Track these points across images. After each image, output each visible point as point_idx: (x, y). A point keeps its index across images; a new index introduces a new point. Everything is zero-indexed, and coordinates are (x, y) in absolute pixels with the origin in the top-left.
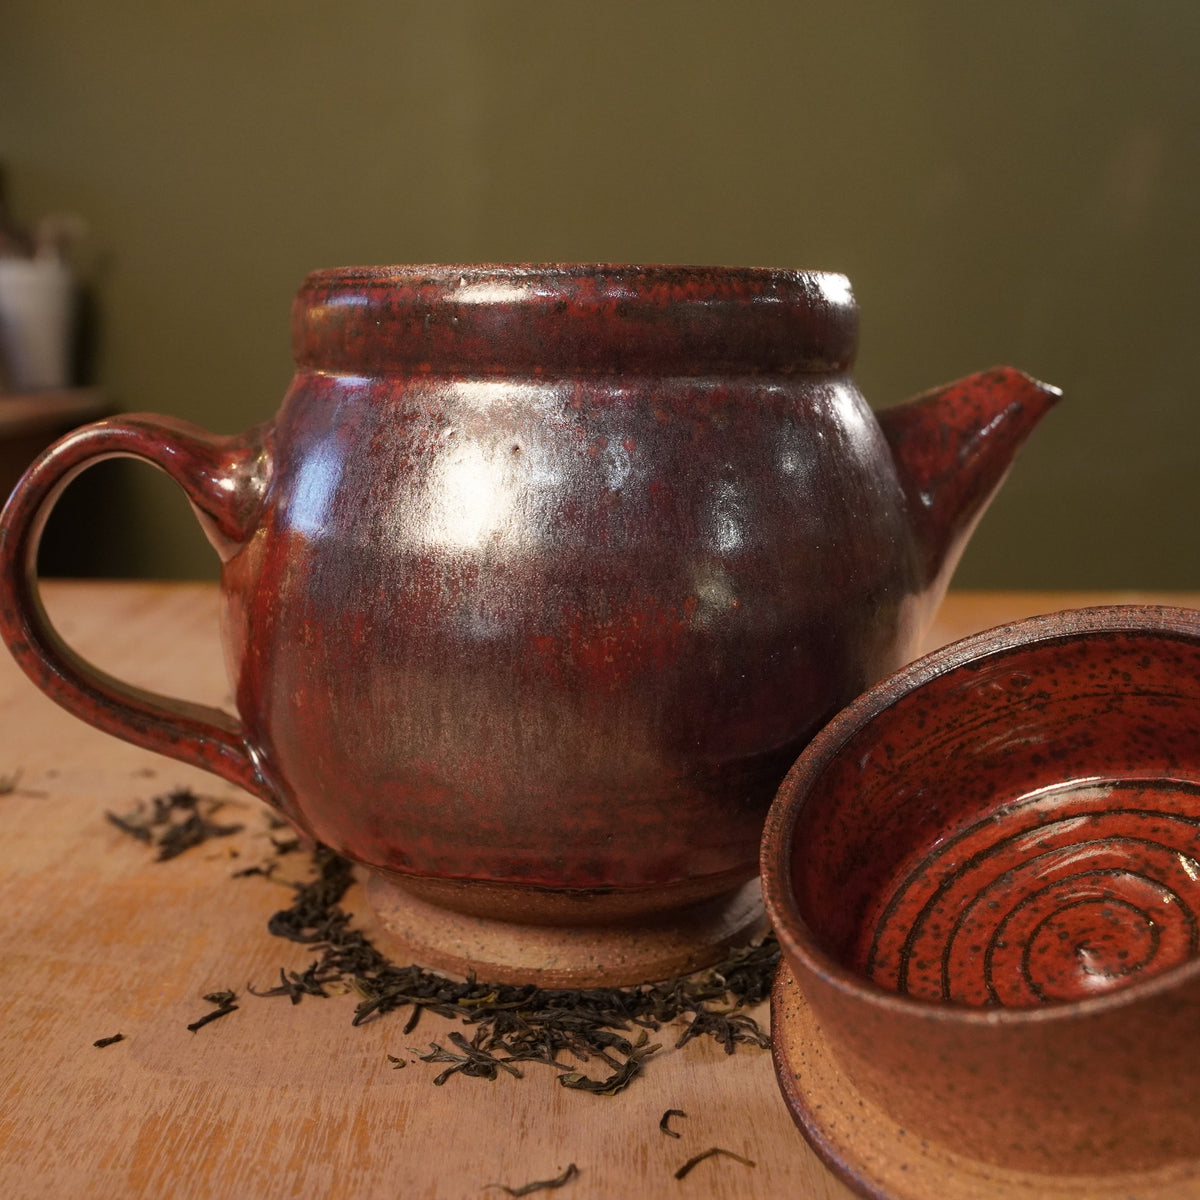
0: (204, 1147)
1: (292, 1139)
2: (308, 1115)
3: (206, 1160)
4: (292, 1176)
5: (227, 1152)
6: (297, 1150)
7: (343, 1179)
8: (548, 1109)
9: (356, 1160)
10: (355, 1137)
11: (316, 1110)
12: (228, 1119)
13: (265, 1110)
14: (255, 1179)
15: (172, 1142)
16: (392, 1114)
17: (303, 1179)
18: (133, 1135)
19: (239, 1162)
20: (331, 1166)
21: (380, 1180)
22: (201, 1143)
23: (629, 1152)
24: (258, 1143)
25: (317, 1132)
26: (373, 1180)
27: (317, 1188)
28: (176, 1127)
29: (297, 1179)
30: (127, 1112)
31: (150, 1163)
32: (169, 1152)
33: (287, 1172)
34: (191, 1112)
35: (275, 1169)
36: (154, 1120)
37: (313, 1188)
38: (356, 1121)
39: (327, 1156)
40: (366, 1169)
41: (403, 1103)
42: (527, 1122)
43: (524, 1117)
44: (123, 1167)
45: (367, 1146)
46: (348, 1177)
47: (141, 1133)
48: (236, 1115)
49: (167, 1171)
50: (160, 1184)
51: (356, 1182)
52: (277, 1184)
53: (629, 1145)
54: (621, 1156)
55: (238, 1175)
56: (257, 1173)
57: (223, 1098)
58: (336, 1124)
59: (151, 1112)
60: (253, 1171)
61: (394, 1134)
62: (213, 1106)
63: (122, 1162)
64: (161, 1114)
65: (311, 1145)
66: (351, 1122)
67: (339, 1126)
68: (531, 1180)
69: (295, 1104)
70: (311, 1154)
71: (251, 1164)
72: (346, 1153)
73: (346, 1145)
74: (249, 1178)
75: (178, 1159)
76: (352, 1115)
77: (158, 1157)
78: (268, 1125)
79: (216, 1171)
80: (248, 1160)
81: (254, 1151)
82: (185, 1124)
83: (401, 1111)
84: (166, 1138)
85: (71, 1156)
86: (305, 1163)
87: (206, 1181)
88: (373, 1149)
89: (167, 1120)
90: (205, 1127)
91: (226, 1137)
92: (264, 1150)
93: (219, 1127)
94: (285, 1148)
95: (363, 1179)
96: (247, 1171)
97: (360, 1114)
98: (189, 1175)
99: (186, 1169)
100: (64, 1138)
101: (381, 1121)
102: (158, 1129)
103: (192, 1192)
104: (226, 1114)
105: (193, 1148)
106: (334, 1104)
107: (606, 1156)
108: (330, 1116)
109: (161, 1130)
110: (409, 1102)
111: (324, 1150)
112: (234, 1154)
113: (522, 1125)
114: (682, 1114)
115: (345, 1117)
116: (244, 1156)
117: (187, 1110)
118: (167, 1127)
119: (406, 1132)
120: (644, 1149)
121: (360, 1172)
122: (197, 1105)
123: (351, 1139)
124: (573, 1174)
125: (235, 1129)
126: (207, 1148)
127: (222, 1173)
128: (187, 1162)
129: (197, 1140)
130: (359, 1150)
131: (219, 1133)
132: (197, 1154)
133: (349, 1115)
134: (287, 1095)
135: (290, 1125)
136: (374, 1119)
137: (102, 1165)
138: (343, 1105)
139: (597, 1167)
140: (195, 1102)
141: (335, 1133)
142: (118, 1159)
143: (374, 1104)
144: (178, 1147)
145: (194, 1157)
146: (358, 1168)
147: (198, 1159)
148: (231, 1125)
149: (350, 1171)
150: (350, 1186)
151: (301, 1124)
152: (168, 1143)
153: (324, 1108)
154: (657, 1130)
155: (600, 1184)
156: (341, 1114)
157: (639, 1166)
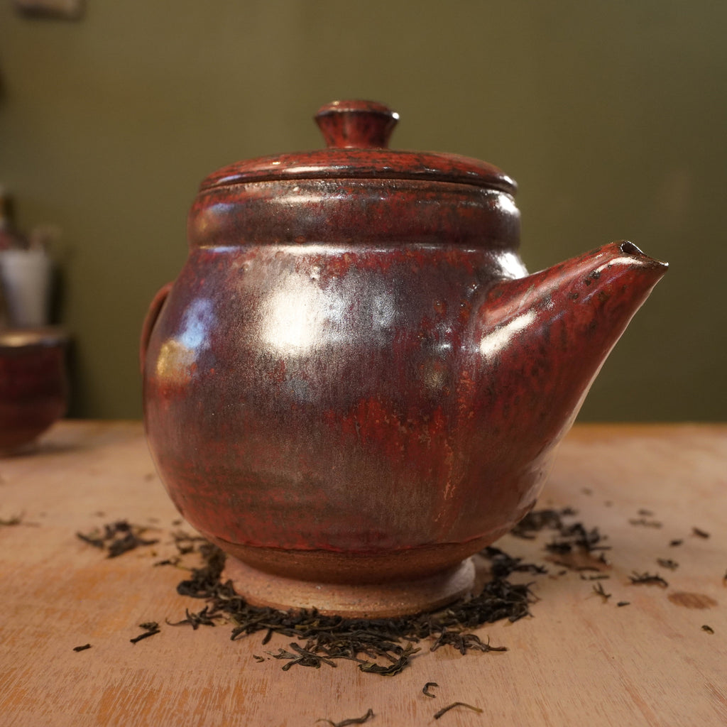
0: (142, 702)
1: (196, 698)
2: (205, 686)
3: (144, 709)
4: (197, 717)
5: (157, 705)
6: (200, 704)
7: (229, 719)
8: (353, 683)
9: (237, 709)
10: (236, 696)
11: (210, 683)
12: (157, 688)
13: (179, 683)
14: (175, 719)
15: (123, 700)
16: (257, 686)
17: (204, 719)
18: (99, 696)
19: (165, 710)
20: (221, 713)
21: (252, 720)
22: (141, 701)
23: (405, 705)
24: (175, 700)
25: (211, 695)
26: (248, 719)
27: (213, 723)
28: (125, 692)
29: (201, 719)
30: (95, 684)
31: (110, 710)
32: (121, 704)
33: (194, 715)
34: (134, 685)
35: (187, 713)
36: (112, 688)
37: (211, 723)
38: (235, 689)
39: (219, 706)
40: (242, 714)
41: (264, 680)
42: (341, 690)
43: (339, 687)
44: (94, 712)
45: (243, 702)
46: (232, 718)
47: (104, 695)
48: (162, 685)
49: (120, 715)
50: (116, 722)
51: (236, 720)
52: (188, 721)
53: (404, 702)
54: (399, 707)
55: (164, 717)
56: (176, 715)
57: (154, 677)
58: (223, 691)
59: (110, 684)
60: (173, 714)
61: (259, 697)
62: (147, 681)
63: (93, 710)
64: (116, 685)
65: (208, 702)
66: (232, 692)
67: (225, 692)
68: (345, 719)
69: (197, 681)
70: (208, 706)
71: (172, 711)
72: (230, 705)
73: (230, 702)
74: (171, 718)
75: (126, 709)
76: (233, 686)
77: (114, 708)
78: (181, 691)
79: (150, 715)
80: (170, 709)
81: (174, 704)
82: (130, 691)
83: (263, 684)
84: (119, 698)
85: (62, 707)
86: (205, 711)
87: (145, 720)
88: (246, 703)
89: (120, 688)
90: (143, 692)
91: (156, 697)
92: (179, 704)
93: (151, 692)
94: (192, 703)
95: (241, 718)
96: (170, 715)
97: (238, 685)
98: (135, 717)
99: (132, 714)
100: (57, 698)
101: (250, 689)
102: (114, 693)
103: (136, 725)
104: (156, 685)
105: (136, 703)
106: (221, 680)
107: (391, 707)
108: (219, 686)
109: (116, 694)
110: (267, 680)
111: (216, 704)
112: (161, 706)
113: (338, 691)
114: (435, 685)
115: (229, 688)
116: (168, 707)
117: (132, 684)
118: (120, 692)
119: (267, 694)
120: (414, 704)
121: (239, 714)
122: (137, 681)
123: (233, 698)
124: (370, 717)
125: (161, 693)
126: (145, 702)
127: (154, 716)
128: (132, 710)
129: (138, 699)
130: (238, 704)
131: (151, 696)
132: (139, 706)
133: (231, 686)
134: (192, 676)
135: (195, 691)
136: (246, 688)
137: (80, 712)
138: (227, 681)
139: (385, 713)
140: (136, 680)
141: (223, 695)
142: (90, 708)
143: (245, 681)
144: (127, 702)
145: (137, 707)
146: (238, 713)
147: (139, 709)
148: (159, 691)
149: (233, 715)
150: (234, 723)
151: (202, 690)
152: (121, 700)
153: (215, 682)
154: (424, 695)
155: (388, 721)
156: (226, 685)
157: (411, 713)
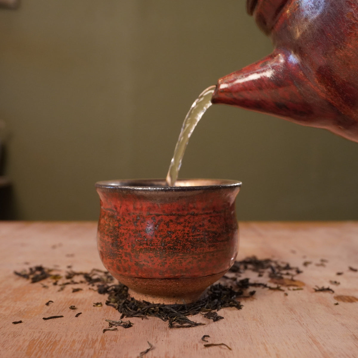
0: (50, 346)
1: (80, 344)
2: (85, 338)
3: (51, 349)
4: (80, 352)
5: (58, 347)
6: (82, 346)
7: (97, 353)
8: (164, 336)
9: (101, 348)
10: (101, 342)
11: (87, 337)
12: (59, 339)
13: (70, 337)
14: (68, 353)
15: (40, 345)
16: (113, 338)
17: (84, 353)
18: (27, 343)
19: (62, 349)
20: (93, 350)
21: (110, 353)
22: (49, 345)
23: (192, 346)
24: (68, 345)
25: (88, 342)
26: (107, 352)
28: (41, 342)
29: (82, 353)
30: (25, 338)
31: (33, 350)
32: (39, 347)
33: (79, 351)
34: (46, 338)
35: (74, 350)
36: (34, 340)
37: (87, 355)
38: (101, 340)
39: (92, 347)
40: (104, 350)
41: (116, 335)
42: (158, 339)
43: (157, 338)
44: (24, 350)
45: (105, 345)
46: (99, 353)
47: (29, 343)
48: (61, 339)
49: (38, 352)
50: (36, 354)
51: (101, 353)
52: (75, 354)
53: (192, 344)
54: (189, 346)
55: (62, 352)
56: (69, 351)
57: (57, 335)
58: (94, 340)
59: (33, 338)
60: (67, 351)
61: (114, 343)
62: (53, 337)
63: (23, 349)
64: (36, 339)
65: (86, 345)
66: (99, 341)
67: (95, 341)
69: (80, 336)
70: (86, 347)
71: (66, 350)
72: (98, 347)
73: (98, 345)
74: (66, 352)
75: (42, 349)
76: (99, 339)
77: (35, 349)
78: (72, 341)
79: (55, 351)
80: (65, 349)
81: (67, 347)
82: (44, 341)
83: (116, 337)
84: (38, 344)
85: (6, 349)
86: (84, 349)
87: (52, 353)
88: (107, 346)
89: (38, 340)
90: (51, 341)
91: (58, 344)
92: (71, 346)
93: (55, 341)
94: (77, 346)
95: (104, 352)
96: (65, 351)
97: (102, 338)
98: (46, 352)
99: (45, 351)
100: (4, 345)
101: (109, 340)
102: (35, 342)
103: (47, 356)
104: (58, 338)
105: (47, 346)
106: (93, 336)
107: (184, 346)
108: (92, 339)
109: (36, 343)
110: (118, 335)
111: (91, 346)
112: (61, 348)
113: (156, 340)
114: (208, 336)
115: (97, 339)
116: (64, 348)
117: (44, 338)
118: (38, 341)
119: (118, 342)
120: (197, 345)
122: (48, 337)
123: (99, 343)
125: (61, 342)
126: (52, 346)
127: (57, 351)
128: (45, 349)
129: (48, 344)
130: (102, 346)
131: (55, 343)
132: (48, 348)
133: (98, 338)
134: (77, 334)
135: (79, 340)
136: (107, 339)
137: (17, 350)
138: (96, 336)
139: (181, 349)
140: (47, 336)
141: (94, 342)
142: (22, 349)
143: (106, 336)
144: (42, 346)
145: (47, 348)
146: (102, 350)
147: (49, 349)
148: (59, 341)
149: (100, 350)
150: (100, 354)
151: (83, 340)
152: (39, 345)
153: (90, 337)
154: (202, 341)
155: (183, 353)
156: (96, 338)
157: (195, 349)
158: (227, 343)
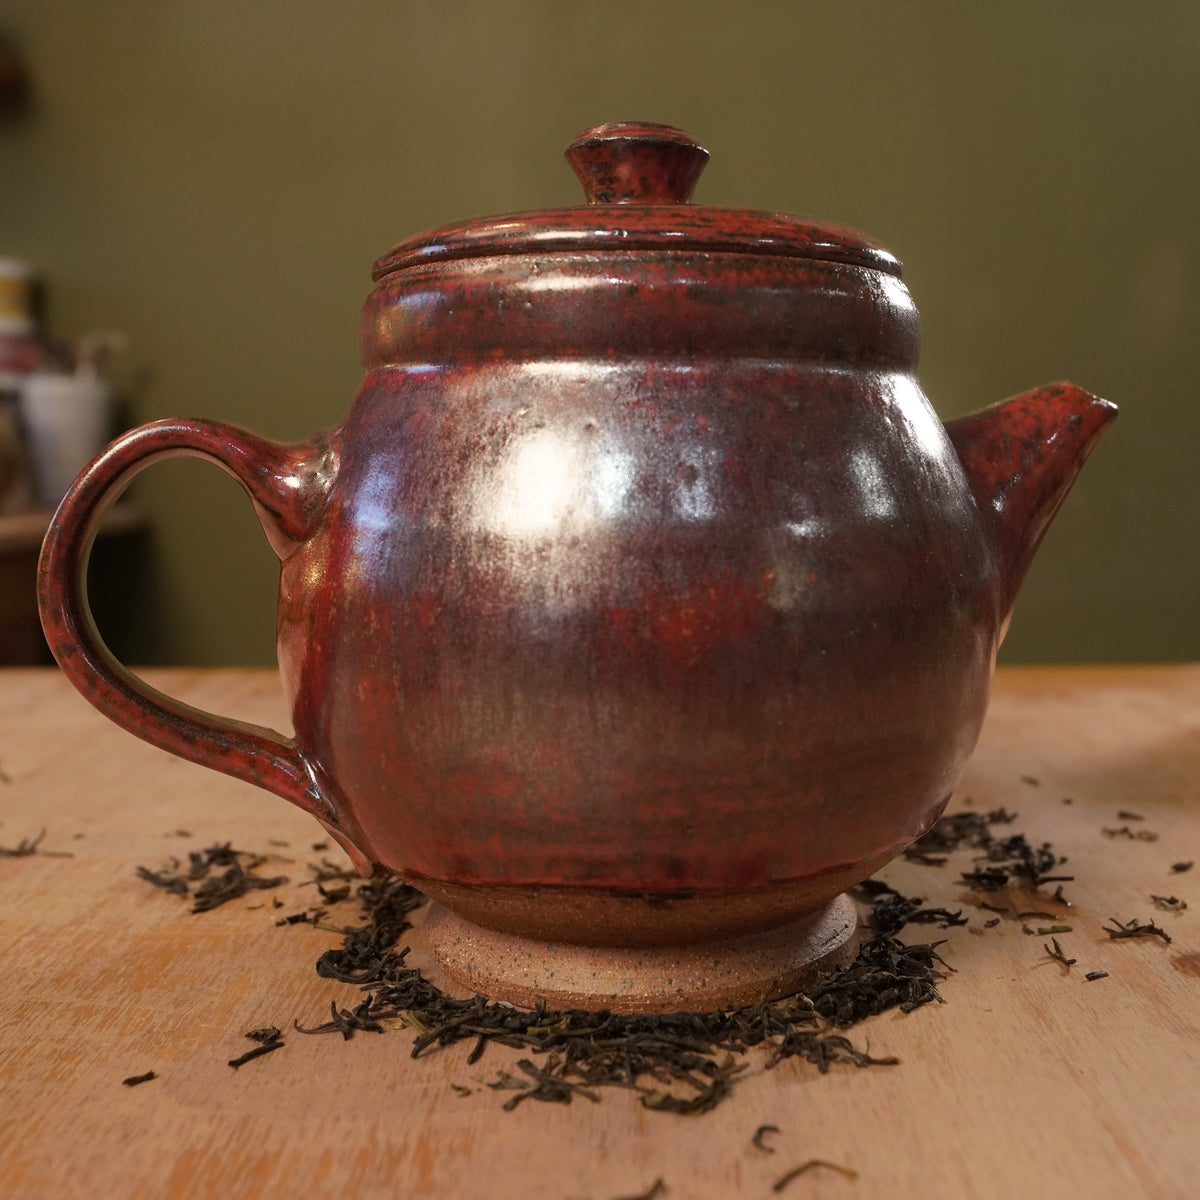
1: (346, 1167)
2: (363, 1142)
3: (250, 1190)
5: (273, 1182)
6: (352, 1176)
8: (629, 1131)
9: (419, 1185)
10: (418, 1159)
11: (372, 1139)
12: (274, 1149)
13: (315, 1140)
15: (211, 1175)
16: (458, 1140)
18: (167, 1169)
19: (287, 1190)
20: (391, 1193)
23: (721, 1168)
24: (307, 1173)
25: (374, 1160)
28: (215, 1160)
30: (160, 1148)
31: (186, 1195)
32: (207, 1184)
34: (233, 1145)
36: (191, 1153)
38: (418, 1148)
39: (387, 1181)
40: (430, 1193)
41: (469, 1129)
42: (607, 1144)
43: (604, 1138)
45: (431, 1170)
47: (176, 1166)
48: (283, 1146)
53: (720, 1161)
54: (710, 1172)
57: (269, 1130)
58: (395, 1151)
59: (188, 1145)
61: (460, 1162)
62: (257, 1138)
63: (154, 1195)
64: (199, 1148)
65: (368, 1172)
66: (411, 1152)
67: (399, 1153)
69: (349, 1134)
70: (368, 1181)
72: (407, 1179)
73: (407, 1173)
76: (413, 1142)
77: (195, 1191)
78: (319, 1155)
80: (297, 1189)
81: (304, 1181)
82: (225, 1157)
83: (468, 1137)
84: (203, 1172)
86: (361, 1190)
88: (438, 1174)
89: (206, 1151)
90: (248, 1159)
91: (272, 1167)
92: (314, 1179)
93: (264, 1158)
94: (339, 1177)
97: (422, 1141)
100: (88, 1174)
101: (445, 1147)
102: (195, 1162)
104: (272, 1145)
105: (236, 1179)
106: (393, 1132)
108: (388, 1144)
109: (198, 1165)
110: (476, 1128)
111: (382, 1176)
112: (281, 1185)
113: (602, 1146)
114: (774, 1129)
115: (405, 1147)
116: (293, 1185)
117: (228, 1143)
118: (206, 1160)
119: (474, 1155)
120: (738, 1166)
121: (425, 1197)
122: (239, 1138)
123: (413, 1163)
124: (660, 1190)
125: (282, 1159)
126: (251, 1179)
128: (228, 1193)
129: (240, 1171)
130: (422, 1175)
131: (263, 1166)
132: (239, 1186)
133: (409, 1142)
134: (340, 1126)
135: (345, 1152)
136: (437, 1145)
138: (403, 1133)
140: (236, 1136)
141: (395, 1157)
142: (150, 1191)
143: (436, 1131)
144: (218, 1180)
145: (236, 1187)
146: (421, 1194)
148: (278, 1155)
152: (206, 1176)
153: (381, 1136)
154: (753, 1149)
156: (401, 1141)
157: (733, 1182)
158: (838, 1158)
